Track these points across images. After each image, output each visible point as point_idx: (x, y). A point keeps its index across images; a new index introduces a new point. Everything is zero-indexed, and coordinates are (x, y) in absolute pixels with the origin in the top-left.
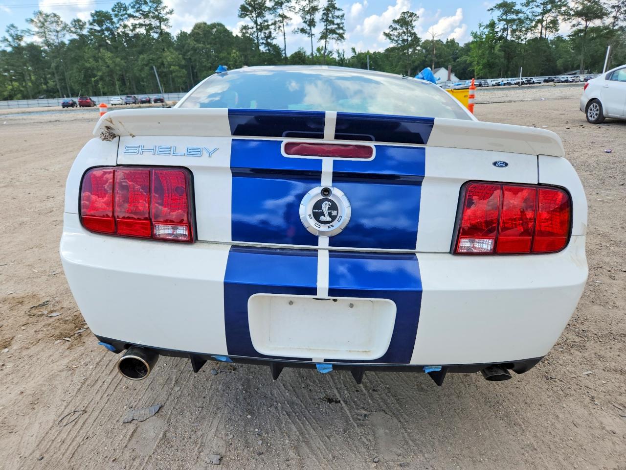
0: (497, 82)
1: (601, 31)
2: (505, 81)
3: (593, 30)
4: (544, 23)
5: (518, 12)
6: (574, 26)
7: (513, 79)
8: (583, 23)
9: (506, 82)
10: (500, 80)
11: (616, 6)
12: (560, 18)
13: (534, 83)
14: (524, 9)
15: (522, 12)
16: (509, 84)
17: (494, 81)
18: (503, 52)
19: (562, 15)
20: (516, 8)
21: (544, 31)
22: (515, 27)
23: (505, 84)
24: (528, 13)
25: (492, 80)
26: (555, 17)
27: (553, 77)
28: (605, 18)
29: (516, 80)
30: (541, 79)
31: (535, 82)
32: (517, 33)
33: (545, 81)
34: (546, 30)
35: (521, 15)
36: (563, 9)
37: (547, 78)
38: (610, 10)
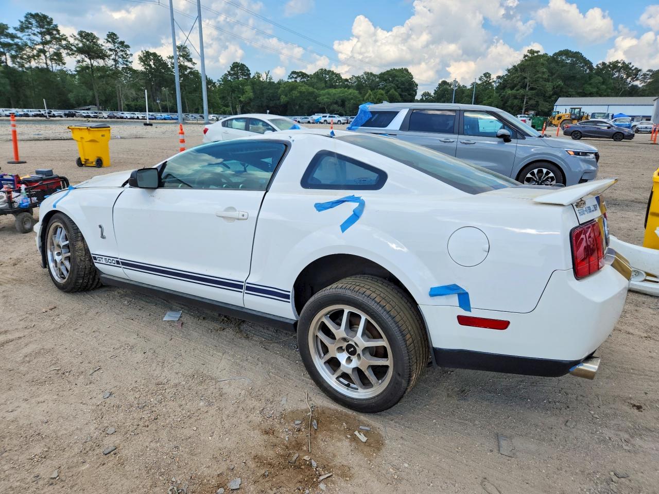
0: (11, 112)
1: (107, 71)
2: (20, 111)
3: (99, 69)
4: (48, 54)
5: (13, 37)
6: (79, 61)
7: (30, 110)
8: (87, 60)
9: (22, 113)
10: (13, 110)
11: (113, 50)
12: (64, 52)
13: (54, 116)
14: (19, 34)
15: (18, 38)
16: (27, 115)
17: (6, 110)
18: (7, 80)
19: (65, 49)
20: (11, 31)
21: (49, 62)
22: (13, 53)
23: (21, 116)
24: (25, 38)
25: (4, 109)
26: (58, 49)
27: (73, 111)
28: (107, 59)
29: (33, 111)
30: (61, 112)
31: (56, 115)
32: (18, 60)
33: (66, 115)
34: (52, 62)
35: (16, 40)
36: (64, 43)
37: (67, 112)
38: (109, 53)
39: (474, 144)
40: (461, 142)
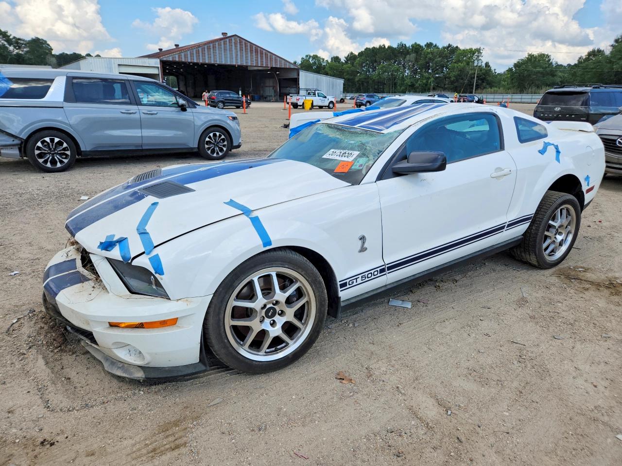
39: (156, 114)
40: (143, 113)
